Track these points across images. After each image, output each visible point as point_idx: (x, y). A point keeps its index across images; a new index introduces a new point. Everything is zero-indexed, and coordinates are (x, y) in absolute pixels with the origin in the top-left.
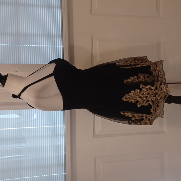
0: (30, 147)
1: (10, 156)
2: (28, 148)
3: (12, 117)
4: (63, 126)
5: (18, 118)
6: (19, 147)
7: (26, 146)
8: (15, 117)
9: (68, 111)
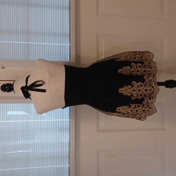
0: (38, 143)
1: (19, 152)
2: (37, 144)
3: (21, 114)
4: (68, 120)
5: (26, 115)
6: (30, 143)
7: (35, 142)
8: (23, 114)
9: (73, 107)
